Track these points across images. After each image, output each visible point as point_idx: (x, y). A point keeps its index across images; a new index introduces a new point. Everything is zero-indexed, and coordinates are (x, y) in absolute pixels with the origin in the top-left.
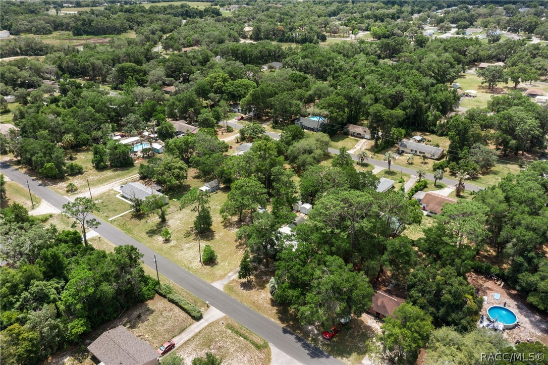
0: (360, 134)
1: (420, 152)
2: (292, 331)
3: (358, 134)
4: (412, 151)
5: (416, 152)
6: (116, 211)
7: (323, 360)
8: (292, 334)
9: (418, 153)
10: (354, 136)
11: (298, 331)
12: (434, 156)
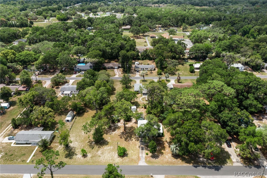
0: (112, 67)
1: (146, 69)
2: (197, 165)
3: (111, 67)
4: (141, 69)
5: (143, 69)
6: (24, 154)
7: (222, 169)
8: (199, 166)
9: (145, 69)
10: (109, 69)
11: (199, 164)
12: (152, 69)
